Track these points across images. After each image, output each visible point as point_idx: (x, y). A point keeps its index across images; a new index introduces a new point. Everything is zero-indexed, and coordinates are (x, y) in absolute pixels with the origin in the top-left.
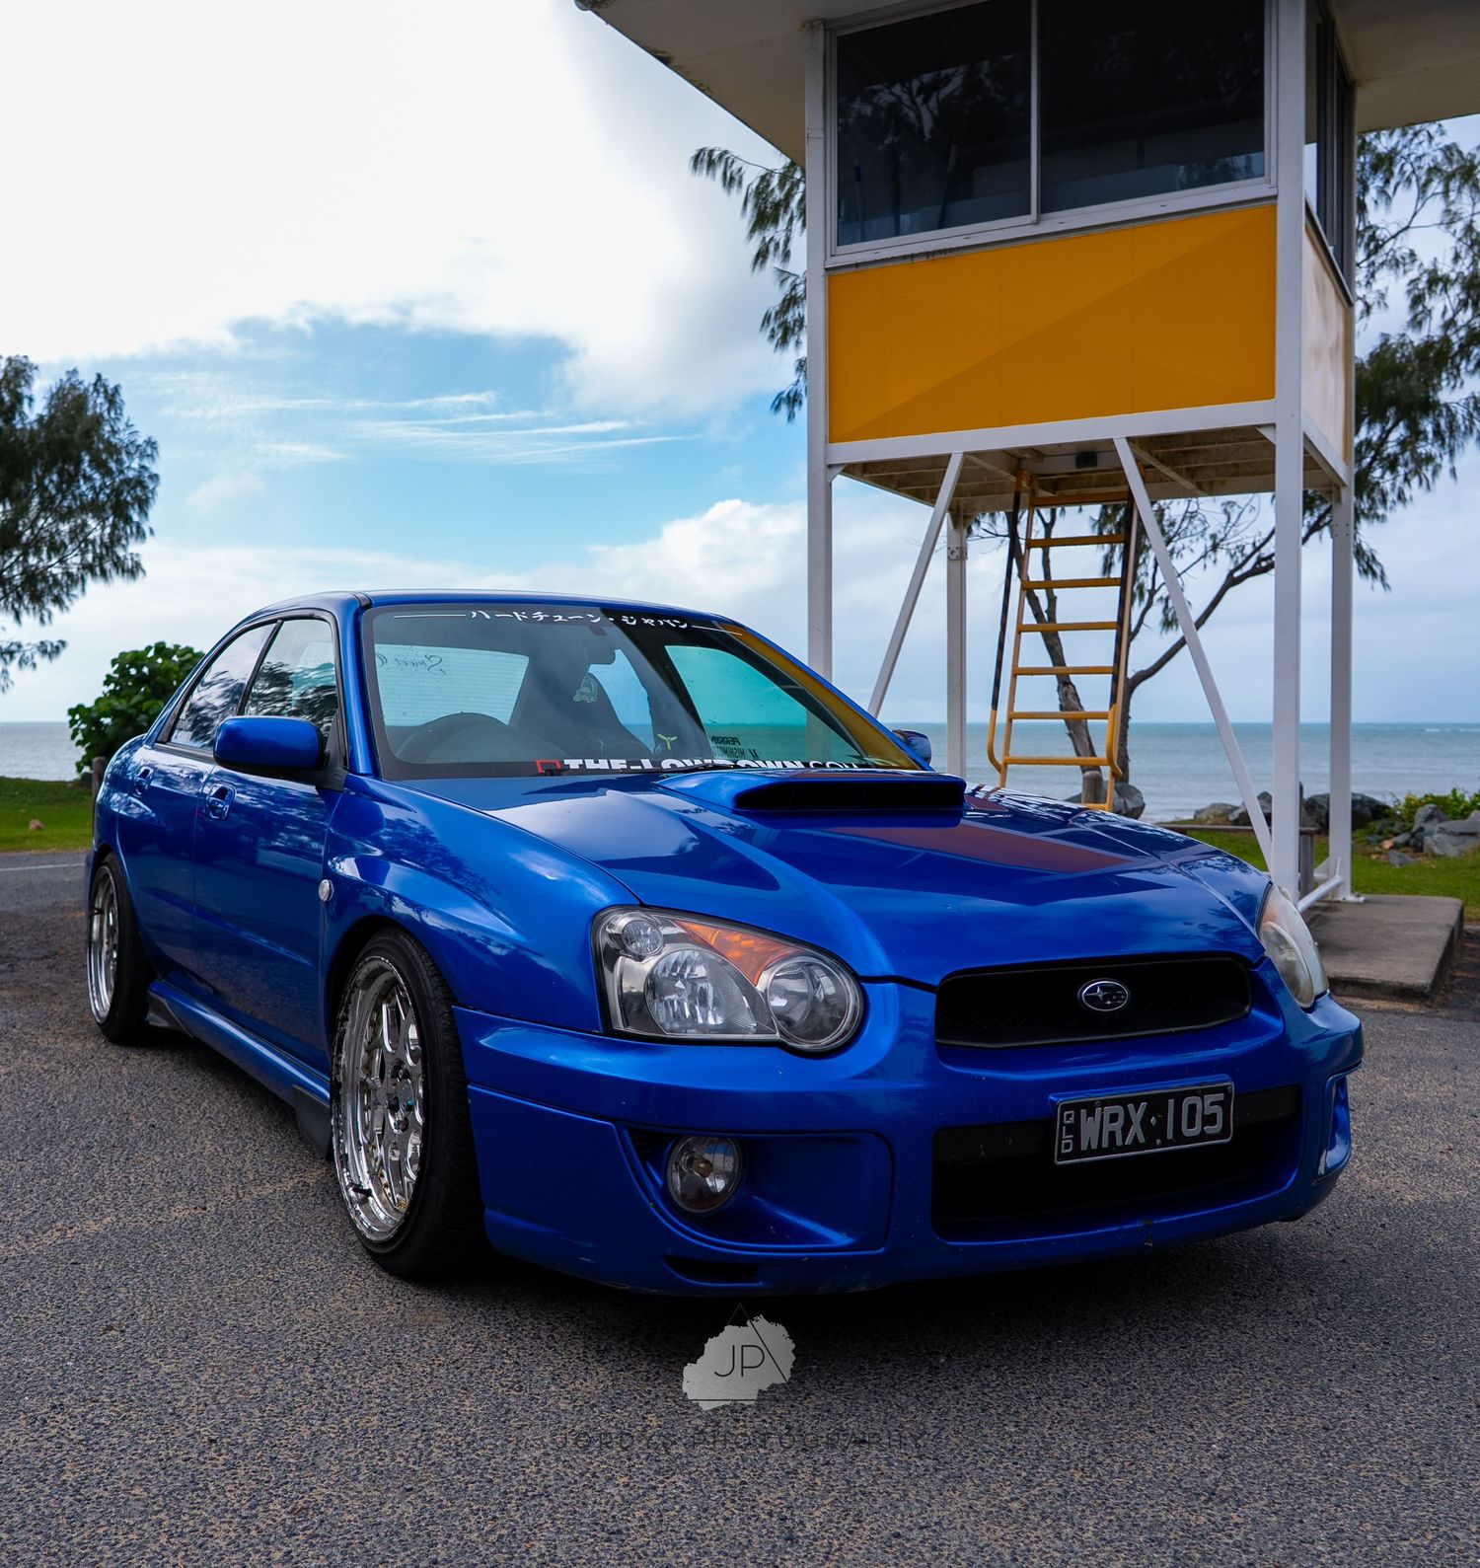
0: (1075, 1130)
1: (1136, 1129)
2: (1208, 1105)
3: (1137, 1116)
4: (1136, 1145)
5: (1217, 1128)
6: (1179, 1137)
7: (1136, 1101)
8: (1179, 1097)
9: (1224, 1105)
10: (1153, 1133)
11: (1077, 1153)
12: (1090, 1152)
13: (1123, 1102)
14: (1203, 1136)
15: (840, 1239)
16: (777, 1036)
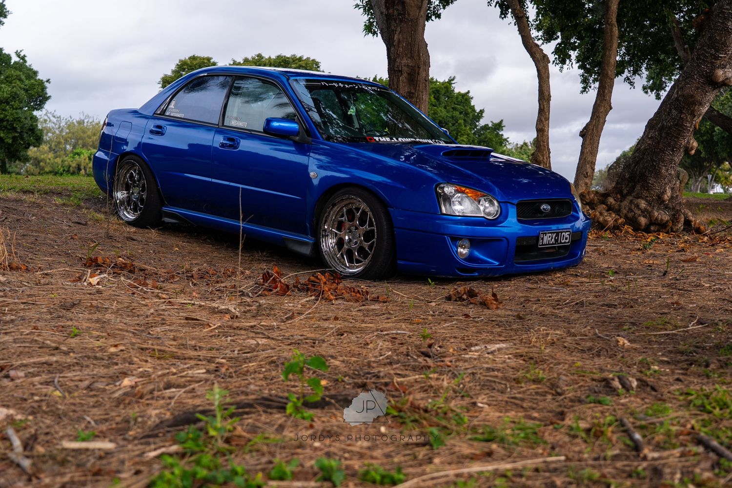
0: (543, 239)
1: (553, 240)
2: (566, 235)
3: (554, 236)
4: (553, 244)
5: (567, 241)
6: (561, 243)
7: (554, 233)
8: (562, 232)
9: (569, 235)
10: (556, 241)
11: (542, 245)
12: (545, 245)
13: (551, 233)
14: (565, 243)
15: (497, 263)
16: (482, 215)
